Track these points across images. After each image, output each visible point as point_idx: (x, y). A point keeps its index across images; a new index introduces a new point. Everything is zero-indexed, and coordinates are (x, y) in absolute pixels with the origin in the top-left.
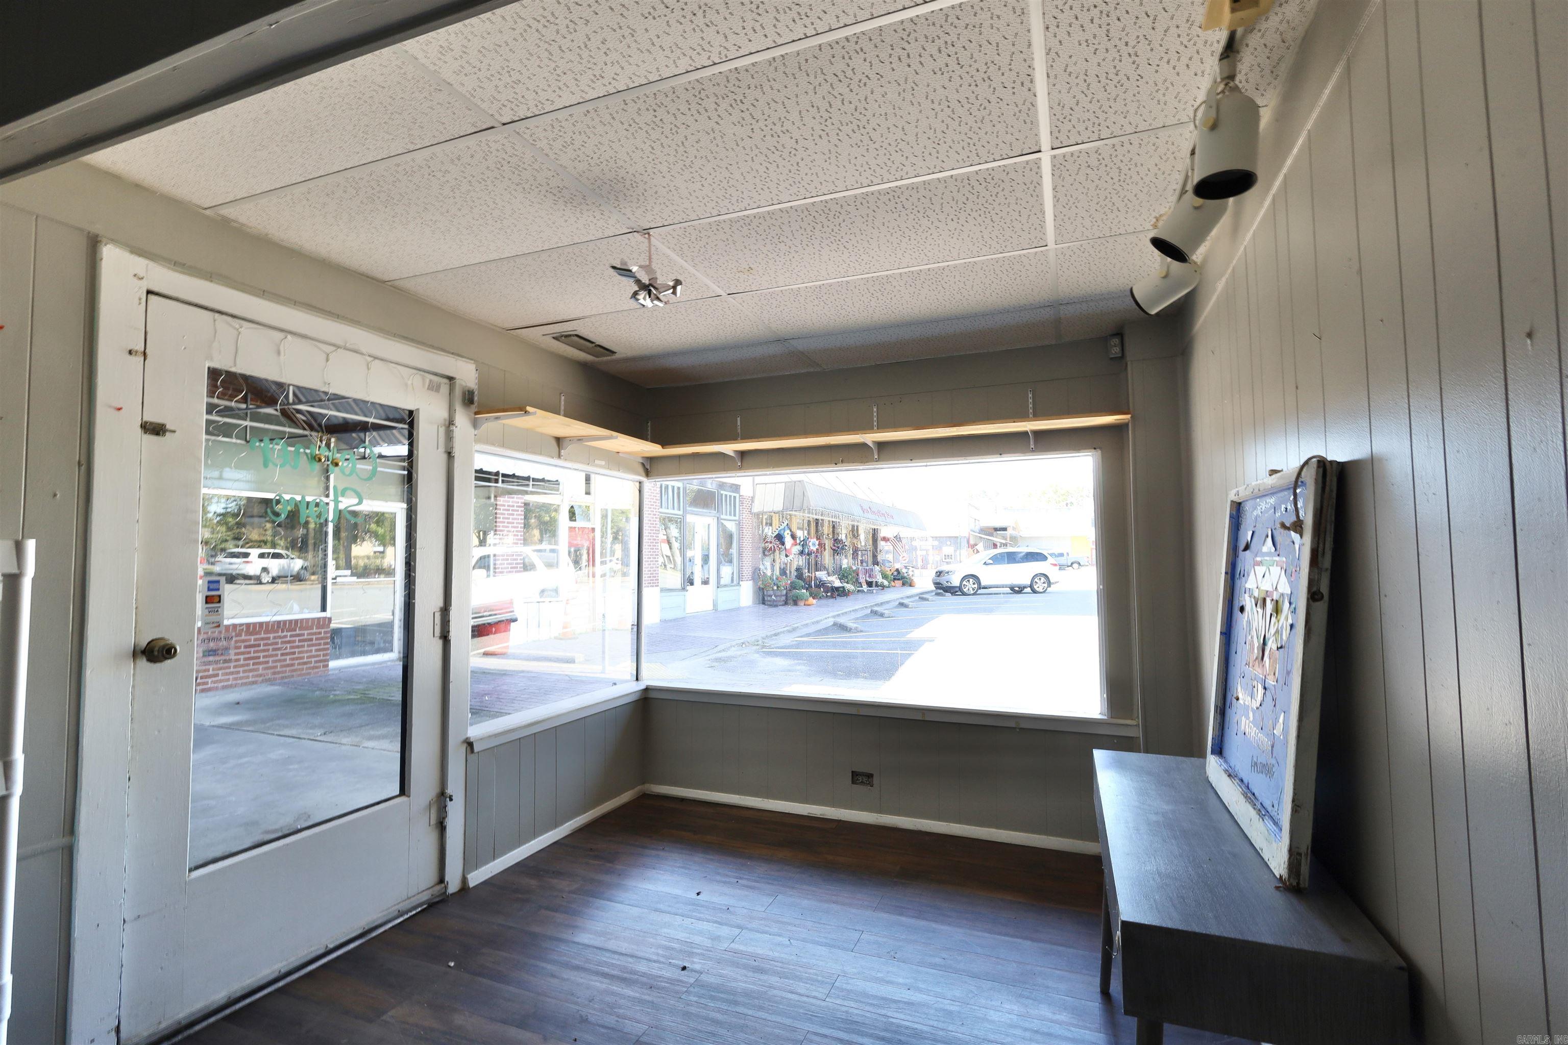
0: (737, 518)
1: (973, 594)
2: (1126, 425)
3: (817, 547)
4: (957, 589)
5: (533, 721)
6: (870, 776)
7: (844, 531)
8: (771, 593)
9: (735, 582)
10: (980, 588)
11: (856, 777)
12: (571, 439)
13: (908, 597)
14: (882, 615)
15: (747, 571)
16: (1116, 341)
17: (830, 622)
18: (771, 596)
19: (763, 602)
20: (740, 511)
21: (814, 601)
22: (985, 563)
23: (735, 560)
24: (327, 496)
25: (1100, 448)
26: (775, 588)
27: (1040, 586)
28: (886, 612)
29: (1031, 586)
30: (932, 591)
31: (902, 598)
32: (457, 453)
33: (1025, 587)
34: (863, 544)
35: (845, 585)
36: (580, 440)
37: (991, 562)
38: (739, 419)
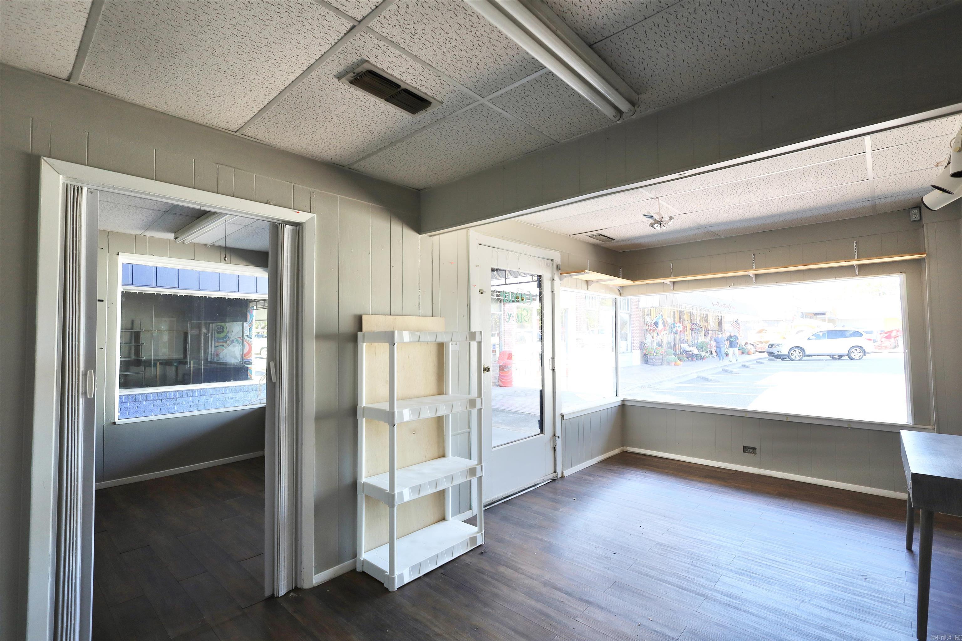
0: (629, 312)
1: (799, 360)
2: (924, 258)
3: (681, 329)
4: (786, 357)
5: (583, 409)
6: (754, 449)
7: (698, 318)
8: (652, 357)
9: (629, 350)
10: (805, 356)
11: (745, 449)
12: (593, 281)
13: (747, 361)
14: (731, 372)
15: (637, 344)
16: (916, 211)
17: (695, 376)
18: (652, 359)
19: (647, 362)
20: (631, 307)
21: (681, 363)
22: (809, 339)
23: (629, 338)
24: (501, 311)
25: (905, 272)
26: (655, 354)
27: (856, 354)
28: (734, 370)
29: (848, 355)
30: (766, 358)
31: (744, 362)
32: (555, 292)
33: (844, 356)
34: (712, 326)
35: (701, 353)
36: (597, 281)
37: (814, 337)
38: (671, 265)
